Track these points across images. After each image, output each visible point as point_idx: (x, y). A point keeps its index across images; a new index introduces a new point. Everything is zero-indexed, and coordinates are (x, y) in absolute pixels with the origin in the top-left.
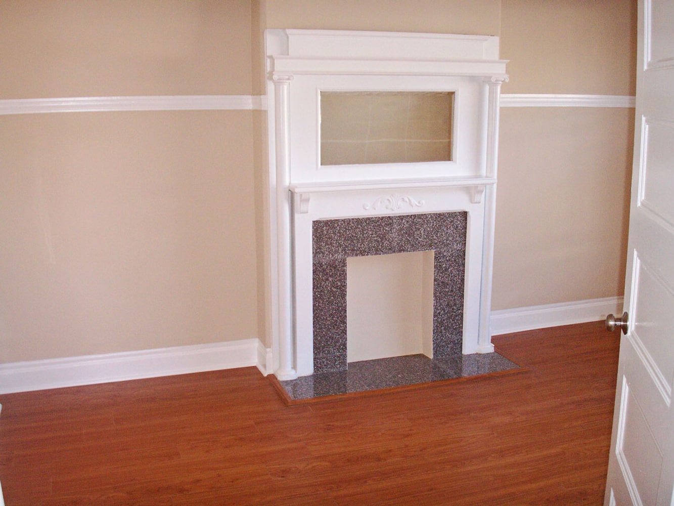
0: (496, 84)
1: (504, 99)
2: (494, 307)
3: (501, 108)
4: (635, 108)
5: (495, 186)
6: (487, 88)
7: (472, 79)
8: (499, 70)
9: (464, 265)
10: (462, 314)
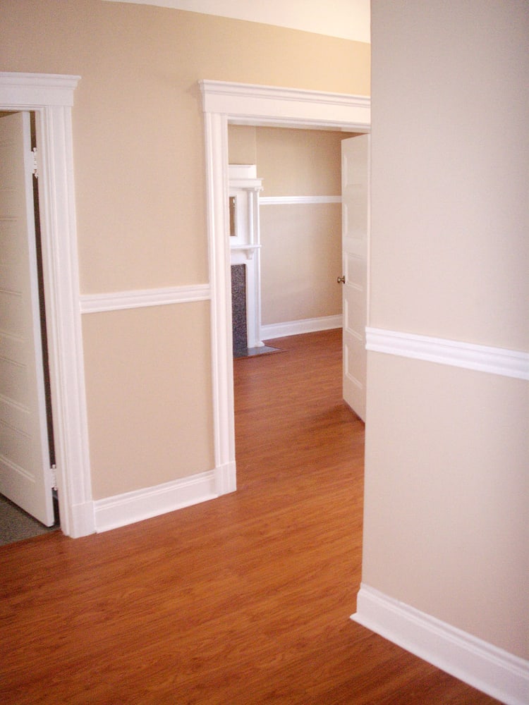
0: (256, 192)
1: (262, 200)
2: (264, 323)
3: (260, 206)
4: (341, 204)
5: (259, 249)
6: (252, 194)
7: (244, 189)
8: (258, 184)
9: (245, 295)
10: (246, 325)
